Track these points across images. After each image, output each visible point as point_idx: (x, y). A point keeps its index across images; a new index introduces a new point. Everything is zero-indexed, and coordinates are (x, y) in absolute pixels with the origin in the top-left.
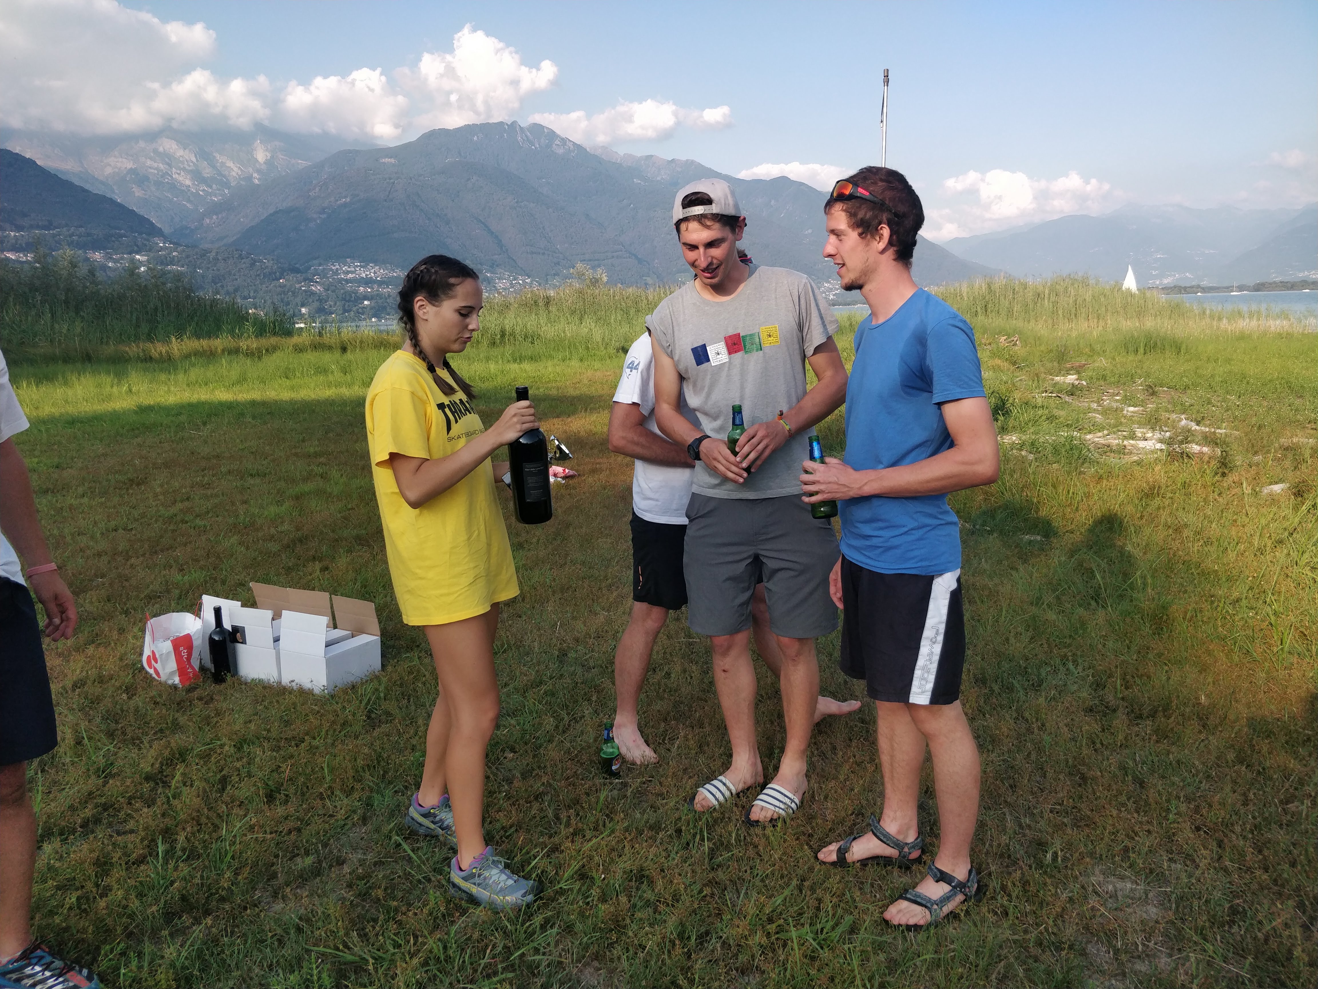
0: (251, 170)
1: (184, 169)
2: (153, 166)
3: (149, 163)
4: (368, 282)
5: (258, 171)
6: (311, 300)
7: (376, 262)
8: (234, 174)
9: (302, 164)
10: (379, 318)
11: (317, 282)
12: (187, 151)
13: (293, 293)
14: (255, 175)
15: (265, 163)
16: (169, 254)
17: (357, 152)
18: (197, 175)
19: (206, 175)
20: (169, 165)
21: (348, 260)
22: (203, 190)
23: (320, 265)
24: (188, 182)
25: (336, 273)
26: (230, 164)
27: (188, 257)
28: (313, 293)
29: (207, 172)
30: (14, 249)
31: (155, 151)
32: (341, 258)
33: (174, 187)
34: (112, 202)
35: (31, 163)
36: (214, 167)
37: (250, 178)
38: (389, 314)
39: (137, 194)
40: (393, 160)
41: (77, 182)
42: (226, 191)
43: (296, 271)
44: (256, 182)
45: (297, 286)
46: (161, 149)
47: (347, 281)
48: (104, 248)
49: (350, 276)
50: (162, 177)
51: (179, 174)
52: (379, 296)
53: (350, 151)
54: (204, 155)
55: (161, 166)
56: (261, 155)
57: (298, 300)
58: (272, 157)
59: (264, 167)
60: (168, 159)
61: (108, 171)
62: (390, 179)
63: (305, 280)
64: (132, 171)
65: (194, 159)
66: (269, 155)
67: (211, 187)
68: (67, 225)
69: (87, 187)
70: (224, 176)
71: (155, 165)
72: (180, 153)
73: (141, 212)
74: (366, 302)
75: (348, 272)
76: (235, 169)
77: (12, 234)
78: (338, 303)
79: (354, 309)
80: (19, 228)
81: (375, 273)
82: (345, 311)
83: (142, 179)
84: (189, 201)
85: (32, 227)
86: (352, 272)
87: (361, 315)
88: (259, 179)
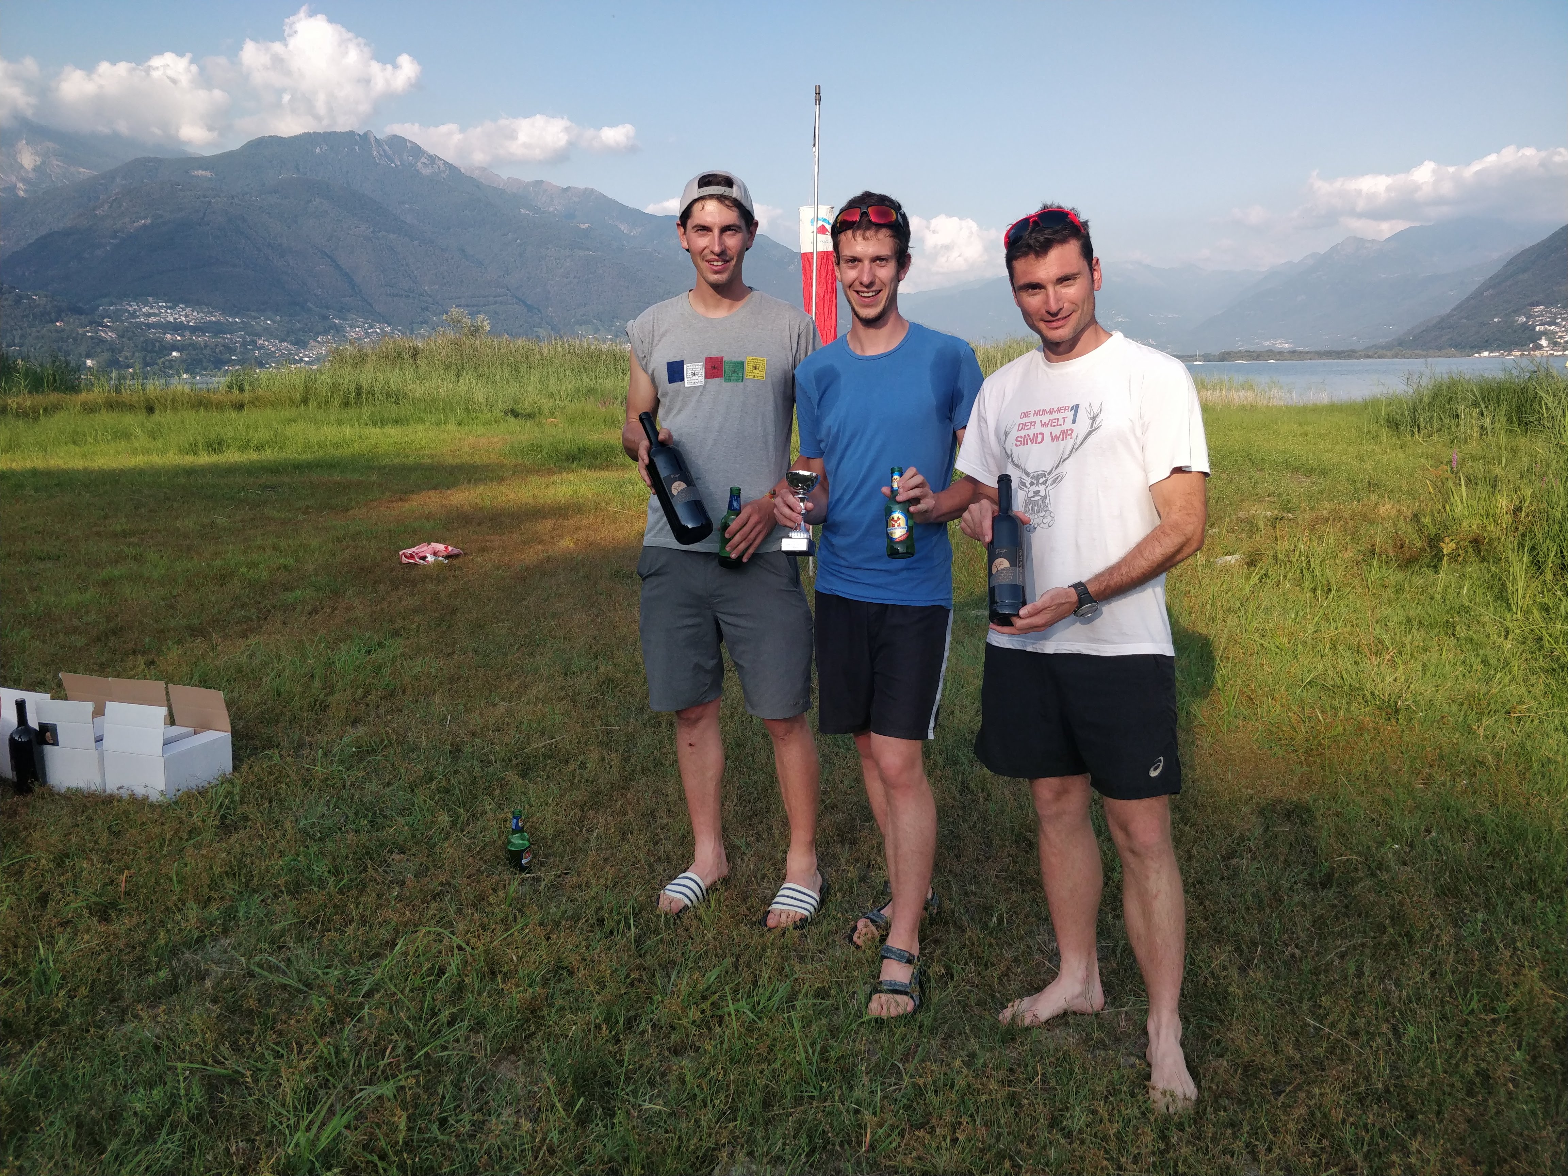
0: (14, 179)
4: (177, 327)
5: (24, 180)
6: (99, 350)
7: (187, 303)
9: (84, 173)
10: (193, 374)
11: (107, 327)
13: (75, 339)
14: (20, 185)
15: (33, 170)
17: (160, 161)
21: (150, 299)
23: (111, 304)
25: (133, 315)
28: (102, 341)
32: (140, 296)
37: (13, 188)
38: (205, 369)
40: (208, 174)
43: (78, 311)
44: (21, 194)
45: (81, 331)
47: (149, 326)
49: (153, 319)
52: (193, 346)
53: (150, 160)
56: (28, 160)
57: (83, 349)
58: (43, 163)
59: (32, 175)
62: (205, 196)
63: (91, 323)
66: (39, 161)
74: (174, 354)
75: (149, 315)
78: (137, 354)
79: (160, 362)
81: (186, 316)
82: (147, 364)
86: (155, 315)
87: (168, 369)
88: (25, 191)
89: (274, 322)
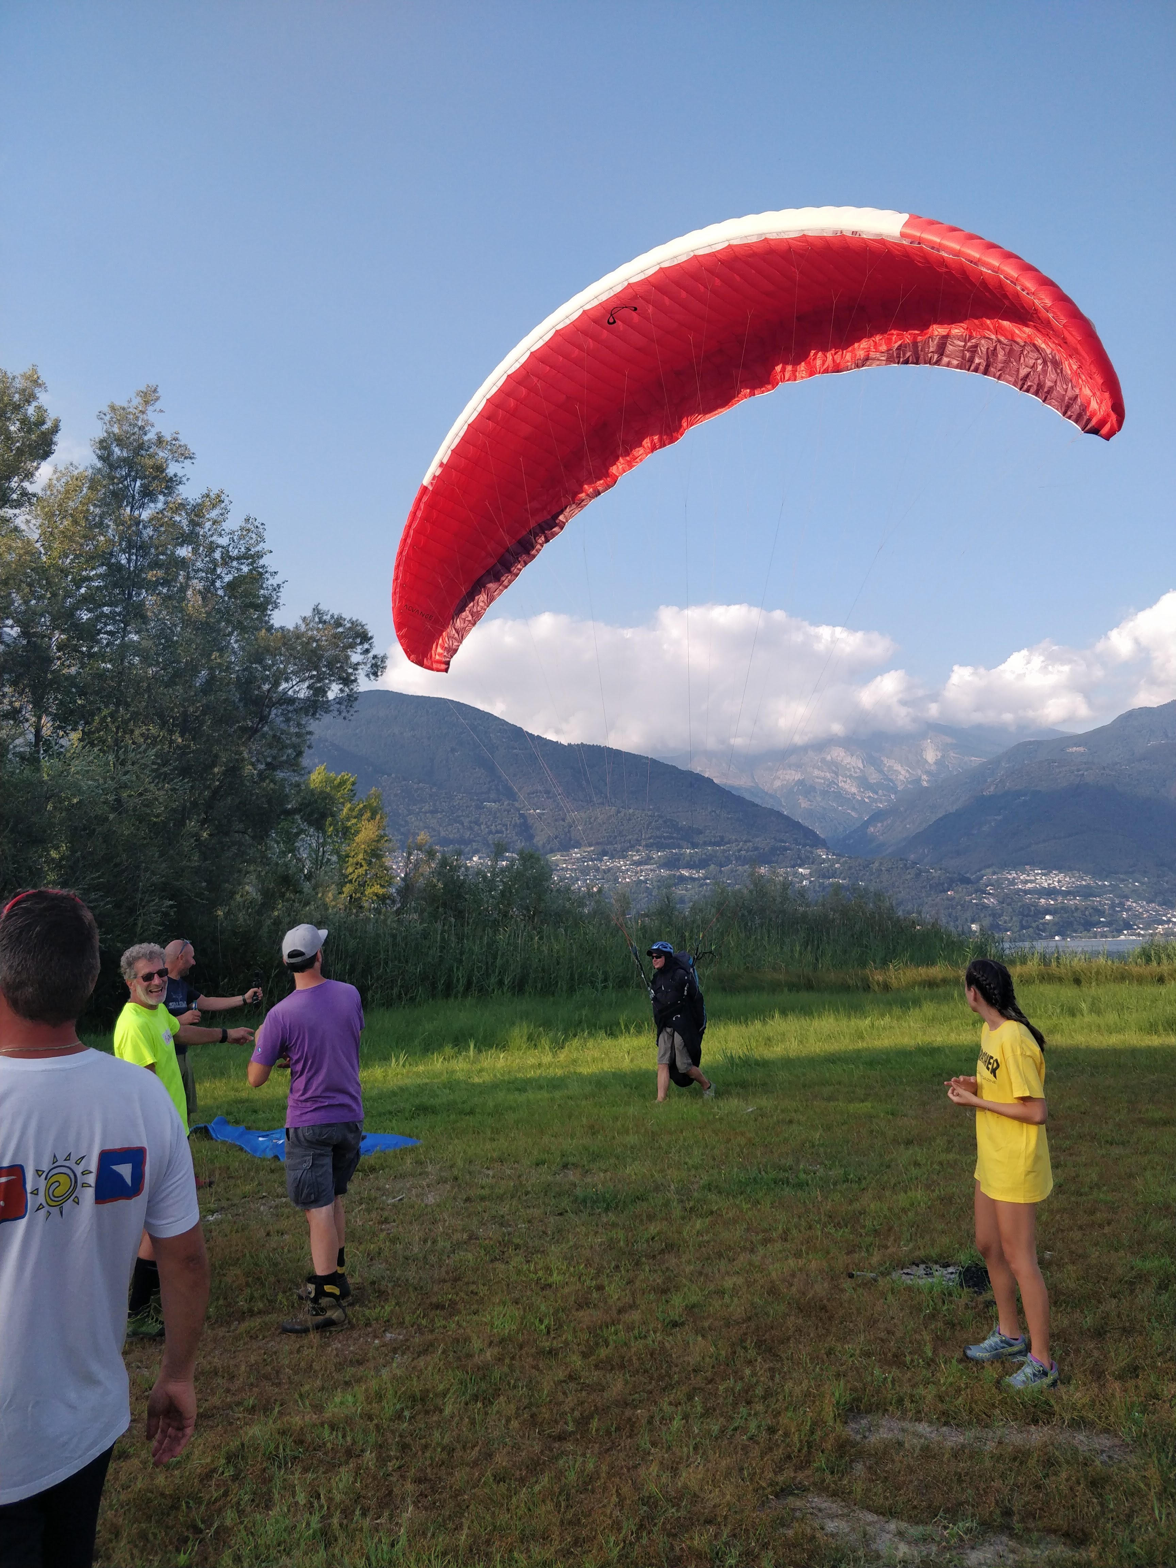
0: (919, 772)
1: (851, 777)
2: (820, 775)
3: (816, 772)
4: (1050, 892)
5: (928, 773)
6: (982, 915)
7: (1060, 869)
8: (901, 777)
9: (975, 761)
10: (1063, 935)
11: (990, 894)
12: (854, 758)
13: (962, 906)
14: (924, 777)
15: (935, 763)
16: (832, 866)
17: (1039, 743)
18: (863, 782)
19: (872, 781)
20: (836, 774)
21: (1028, 867)
22: (869, 797)
23: (994, 873)
24: (854, 790)
25: (1013, 882)
26: (897, 767)
27: (850, 868)
28: (985, 907)
29: (874, 777)
30: (689, 866)
31: (823, 760)
32: (1019, 865)
33: (840, 796)
34: (779, 814)
35: (709, 781)
36: (881, 772)
37: (918, 780)
38: (1076, 931)
39: (803, 805)
40: (1081, 749)
41: (747, 796)
42: (893, 796)
43: (967, 881)
44: (925, 784)
45: (968, 898)
46: (829, 758)
47: (1026, 892)
48: (768, 862)
49: (1029, 885)
50: (828, 786)
51: (845, 782)
52: (1065, 909)
53: (1030, 743)
54: (872, 761)
55: (828, 775)
56: (931, 756)
57: (969, 914)
58: (943, 757)
59: (933, 768)
60: (835, 767)
61: (778, 783)
62: (1078, 770)
63: (976, 891)
64: (801, 782)
65: (861, 766)
66: (939, 754)
67: (877, 793)
68: (736, 840)
69: (757, 801)
70: (891, 780)
71: (822, 774)
72: (848, 760)
73: (806, 823)
74: (1048, 917)
75: (1026, 882)
76: (903, 772)
77: (688, 851)
78: (1014, 919)
79: (1034, 925)
80: (694, 845)
81: (1059, 882)
82: (1023, 927)
83: (806, 788)
84: (854, 809)
85: (705, 844)
86: (1031, 881)
87: (1042, 932)
88: (927, 781)
89: (1142, 884)
